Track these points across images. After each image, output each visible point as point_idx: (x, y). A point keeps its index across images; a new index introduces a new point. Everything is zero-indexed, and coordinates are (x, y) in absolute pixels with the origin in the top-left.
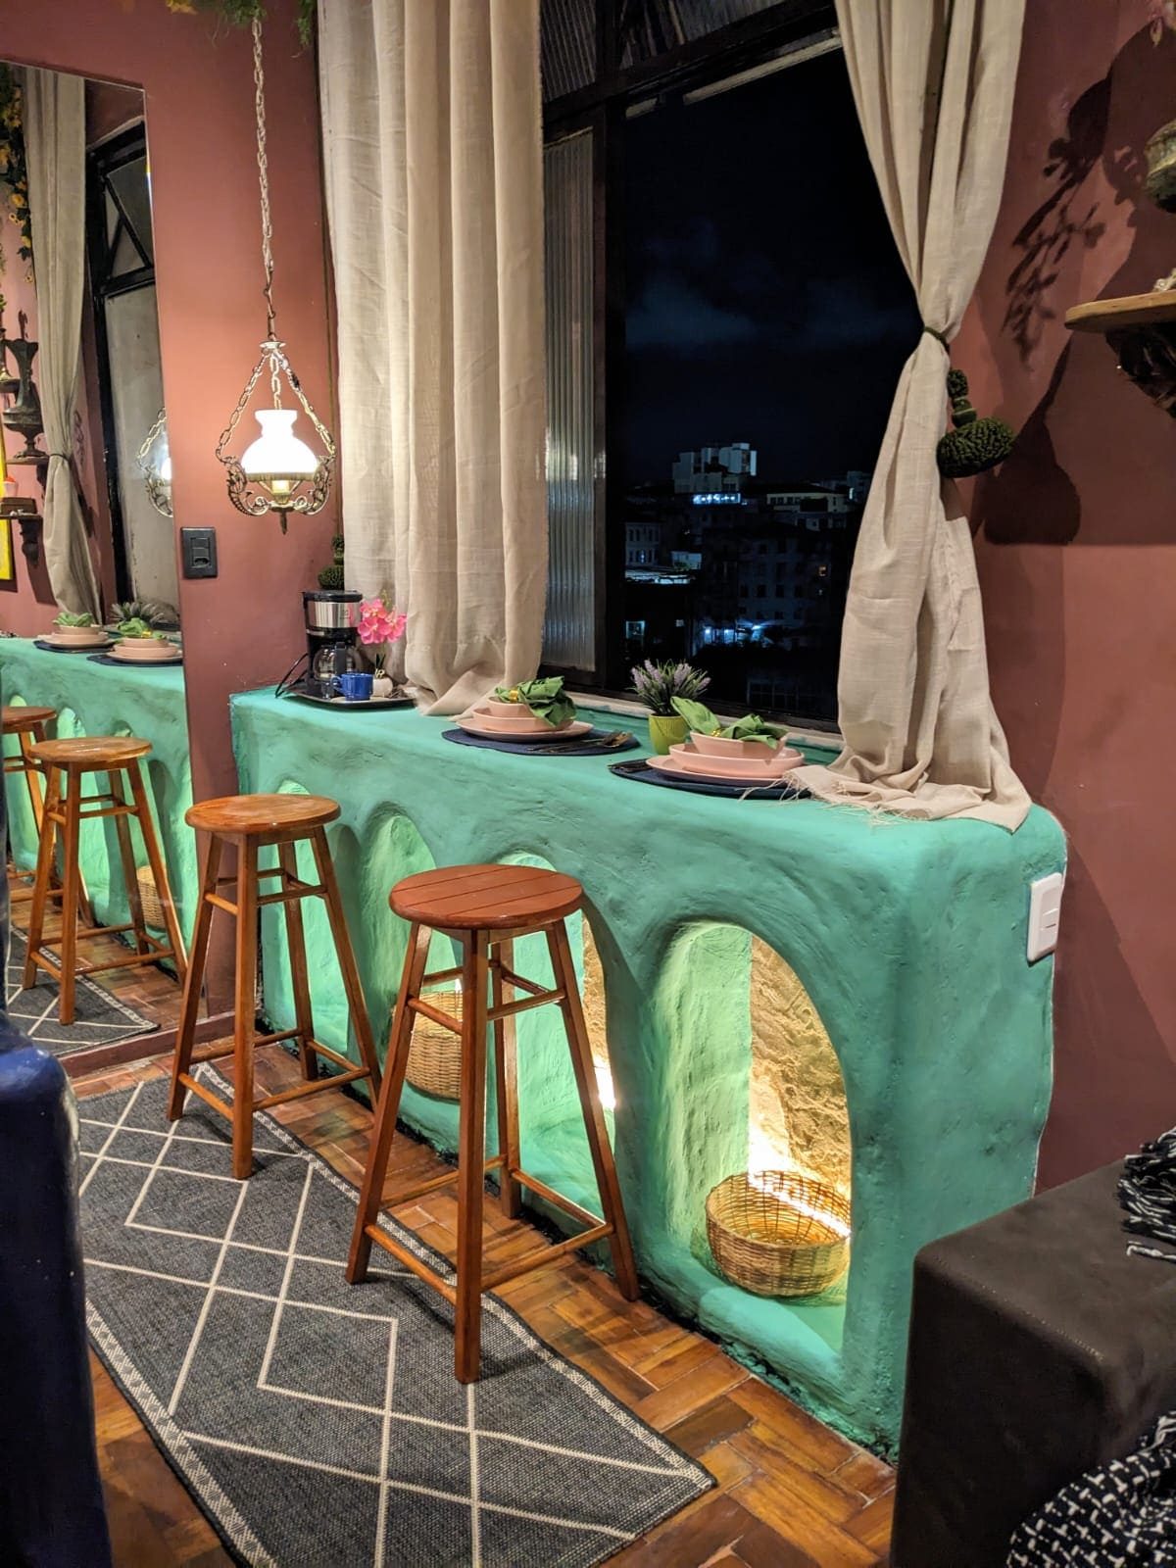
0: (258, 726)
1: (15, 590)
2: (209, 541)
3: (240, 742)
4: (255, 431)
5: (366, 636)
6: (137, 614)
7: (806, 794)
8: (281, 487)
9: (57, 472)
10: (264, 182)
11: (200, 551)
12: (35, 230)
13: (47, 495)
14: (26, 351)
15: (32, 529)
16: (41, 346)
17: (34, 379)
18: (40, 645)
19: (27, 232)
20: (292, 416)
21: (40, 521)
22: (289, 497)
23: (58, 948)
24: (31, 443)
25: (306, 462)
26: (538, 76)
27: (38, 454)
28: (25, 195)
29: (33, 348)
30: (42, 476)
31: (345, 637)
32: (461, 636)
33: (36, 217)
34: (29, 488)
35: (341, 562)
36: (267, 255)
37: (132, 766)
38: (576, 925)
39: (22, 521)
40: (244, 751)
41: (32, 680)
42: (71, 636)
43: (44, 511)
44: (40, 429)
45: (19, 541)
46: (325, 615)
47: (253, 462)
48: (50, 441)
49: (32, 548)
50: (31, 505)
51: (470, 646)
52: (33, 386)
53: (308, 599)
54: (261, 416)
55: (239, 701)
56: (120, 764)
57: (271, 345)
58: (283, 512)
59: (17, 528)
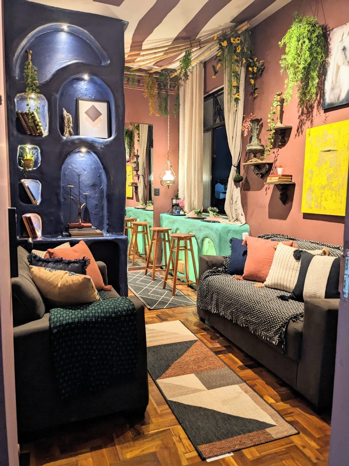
0: (163, 218)
1: (133, 199)
2: (158, 190)
3: (161, 221)
4: (165, 174)
5: (180, 205)
6: (151, 203)
7: (219, 222)
8: (168, 182)
9: (141, 178)
10: (168, 138)
11: (157, 191)
12: (140, 137)
13: (139, 182)
14: (138, 157)
15: (136, 188)
16: (140, 156)
17: (139, 161)
18: (135, 208)
19: (139, 137)
20: (171, 172)
21: (138, 187)
22: (170, 183)
23: (132, 256)
24: (137, 173)
25: (172, 178)
26: (203, 125)
27: (138, 175)
28: (139, 131)
29: (139, 156)
30: (138, 179)
31: (177, 205)
32: (192, 204)
33: (140, 135)
34: (136, 181)
35: (178, 194)
36: (168, 148)
37: (146, 225)
38: (193, 239)
39: (135, 187)
40: (162, 223)
41: (133, 213)
42: (140, 206)
43: (138, 185)
44: (139, 170)
45: (134, 190)
46: (174, 201)
47: (165, 178)
48: (140, 172)
49: (136, 191)
50: (136, 184)
51: (193, 206)
52: (138, 162)
53: (172, 199)
54: (166, 172)
55: (161, 215)
56: (144, 225)
57: (168, 161)
58: (168, 186)
59: (134, 188)
